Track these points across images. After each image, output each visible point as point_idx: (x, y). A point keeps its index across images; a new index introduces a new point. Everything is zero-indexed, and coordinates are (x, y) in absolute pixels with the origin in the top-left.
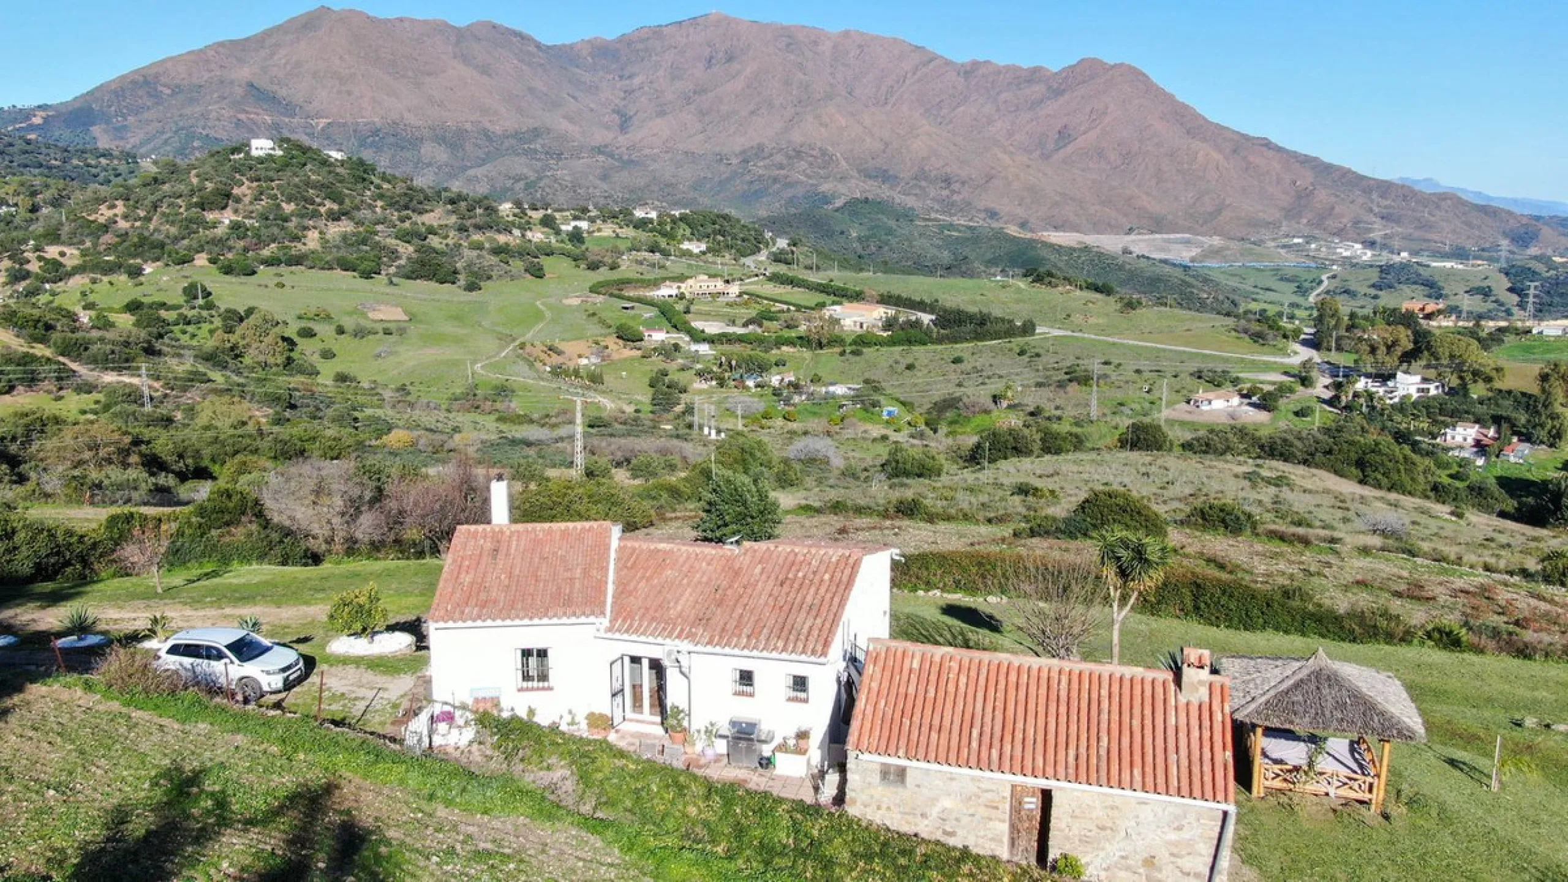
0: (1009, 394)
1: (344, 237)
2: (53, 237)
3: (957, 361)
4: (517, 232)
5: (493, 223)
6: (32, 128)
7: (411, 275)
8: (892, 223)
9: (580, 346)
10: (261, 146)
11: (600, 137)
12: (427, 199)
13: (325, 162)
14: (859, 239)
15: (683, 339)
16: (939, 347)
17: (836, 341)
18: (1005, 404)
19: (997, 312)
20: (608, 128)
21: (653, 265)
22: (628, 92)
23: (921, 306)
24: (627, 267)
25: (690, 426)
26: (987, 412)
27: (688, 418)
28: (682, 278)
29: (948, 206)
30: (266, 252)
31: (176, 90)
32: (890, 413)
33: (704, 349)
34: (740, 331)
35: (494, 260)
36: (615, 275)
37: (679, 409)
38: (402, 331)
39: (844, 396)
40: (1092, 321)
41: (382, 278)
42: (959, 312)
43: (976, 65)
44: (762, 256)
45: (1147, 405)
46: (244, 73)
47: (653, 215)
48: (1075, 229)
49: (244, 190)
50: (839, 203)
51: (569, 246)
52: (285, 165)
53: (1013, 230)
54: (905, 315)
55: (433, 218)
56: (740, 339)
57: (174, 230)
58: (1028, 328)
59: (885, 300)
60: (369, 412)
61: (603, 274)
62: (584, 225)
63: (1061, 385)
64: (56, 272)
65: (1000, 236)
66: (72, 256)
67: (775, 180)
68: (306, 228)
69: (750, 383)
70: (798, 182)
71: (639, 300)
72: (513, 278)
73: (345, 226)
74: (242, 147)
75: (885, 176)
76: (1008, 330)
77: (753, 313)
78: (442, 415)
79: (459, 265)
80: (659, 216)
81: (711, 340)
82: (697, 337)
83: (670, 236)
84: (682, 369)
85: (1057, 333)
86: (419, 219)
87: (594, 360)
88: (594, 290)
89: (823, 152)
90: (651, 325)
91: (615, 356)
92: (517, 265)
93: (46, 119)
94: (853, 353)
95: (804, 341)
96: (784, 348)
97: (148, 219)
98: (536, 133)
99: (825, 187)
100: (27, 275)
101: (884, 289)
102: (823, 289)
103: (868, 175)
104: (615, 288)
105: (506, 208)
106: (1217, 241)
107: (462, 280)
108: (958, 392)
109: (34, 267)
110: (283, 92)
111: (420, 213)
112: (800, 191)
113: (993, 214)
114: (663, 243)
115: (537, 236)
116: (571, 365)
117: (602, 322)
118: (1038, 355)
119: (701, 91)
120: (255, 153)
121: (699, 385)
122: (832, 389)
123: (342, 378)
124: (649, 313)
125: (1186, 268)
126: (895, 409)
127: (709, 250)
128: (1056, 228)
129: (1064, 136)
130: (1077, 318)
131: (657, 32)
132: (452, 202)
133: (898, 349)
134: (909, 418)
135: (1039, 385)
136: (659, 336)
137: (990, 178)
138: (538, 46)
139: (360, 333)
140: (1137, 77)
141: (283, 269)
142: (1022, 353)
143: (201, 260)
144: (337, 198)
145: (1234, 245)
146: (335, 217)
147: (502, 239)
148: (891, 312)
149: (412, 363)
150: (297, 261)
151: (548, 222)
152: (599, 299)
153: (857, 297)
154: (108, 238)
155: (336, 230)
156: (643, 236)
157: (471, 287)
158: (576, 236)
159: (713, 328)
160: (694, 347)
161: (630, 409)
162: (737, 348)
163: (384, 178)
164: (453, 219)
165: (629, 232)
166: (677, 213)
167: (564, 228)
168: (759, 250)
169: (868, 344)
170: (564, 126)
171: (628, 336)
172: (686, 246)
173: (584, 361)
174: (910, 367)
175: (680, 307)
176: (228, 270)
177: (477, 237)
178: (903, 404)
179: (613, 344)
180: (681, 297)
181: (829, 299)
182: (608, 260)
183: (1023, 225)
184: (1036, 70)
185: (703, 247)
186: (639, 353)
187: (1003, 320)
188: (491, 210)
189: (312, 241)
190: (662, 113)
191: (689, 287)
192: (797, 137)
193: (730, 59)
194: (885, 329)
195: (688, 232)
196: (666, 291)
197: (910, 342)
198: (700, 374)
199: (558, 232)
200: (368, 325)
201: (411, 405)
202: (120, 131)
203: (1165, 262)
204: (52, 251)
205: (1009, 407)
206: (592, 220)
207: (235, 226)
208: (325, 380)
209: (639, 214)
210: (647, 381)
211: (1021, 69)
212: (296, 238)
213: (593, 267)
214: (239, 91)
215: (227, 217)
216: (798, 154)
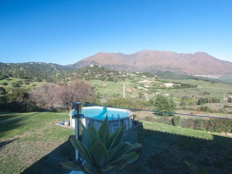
0: (195, 96)
1: (100, 76)
2: (68, 76)
3: (185, 91)
4: (121, 75)
5: (118, 74)
6: (70, 67)
7: (108, 80)
8: (171, 74)
9: (129, 89)
10: (92, 66)
11: (132, 65)
12: (110, 71)
13: (99, 67)
14: (167, 76)
15: (143, 88)
16: (182, 89)
17: (166, 88)
18: (194, 97)
19: (190, 84)
20: (133, 64)
21: (139, 79)
22: (135, 60)
23: (178, 83)
24: (135, 79)
25: (145, 100)
26: (191, 98)
27: (144, 99)
28: (143, 80)
29: (179, 72)
30: (91, 78)
31: (85, 62)
32: (175, 98)
33: (146, 89)
34: (151, 87)
35: (118, 78)
36: (134, 80)
37: (143, 97)
38: (106, 87)
39: (168, 96)
40: (207, 85)
41: (105, 81)
42: (185, 84)
43: (181, 54)
44: (154, 78)
45: (220, 98)
46: (92, 60)
47: (139, 73)
48: (198, 74)
49: (89, 71)
50: (164, 72)
51: (128, 77)
52: (94, 67)
53: (189, 75)
54: (176, 85)
55: (111, 74)
56: (151, 88)
57: (81, 75)
58: (196, 86)
59: (172, 83)
60: (101, 97)
61: (132, 80)
62: (130, 74)
63: (204, 94)
64: (68, 80)
65: (188, 75)
66: (70, 78)
67: (155, 69)
68: (96, 75)
69: (153, 94)
70: (158, 70)
71: (137, 83)
72: (121, 81)
73: (100, 75)
74: (90, 66)
75: (170, 69)
76: (193, 87)
77: (153, 85)
78: (110, 98)
79: (114, 79)
80: (140, 73)
81: (147, 88)
82: (145, 88)
83: (141, 75)
84: (143, 92)
85: (201, 87)
86: (109, 74)
87: (131, 91)
88: (131, 82)
89: (161, 66)
90: (139, 86)
91: (134, 90)
92: (121, 79)
93: (72, 66)
94: (169, 90)
95: (161, 88)
96: (158, 89)
97: (78, 74)
98: (124, 65)
99: (161, 70)
100: (65, 81)
101: (172, 81)
102: (163, 81)
103: (167, 68)
104: (134, 82)
105: (120, 72)
106: (222, 76)
107: (114, 81)
108: (186, 95)
109: (66, 80)
110: (96, 61)
111: (110, 73)
112: (158, 71)
113: (186, 73)
114: (140, 76)
115: (124, 76)
116: (128, 91)
117: (132, 86)
118: (199, 90)
119: (144, 59)
120: (91, 66)
121: (146, 94)
122: (166, 95)
123: (98, 93)
124: (138, 85)
125: (217, 79)
126: (176, 98)
127: (146, 77)
128: (195, 74)
129: (195, 62)
130: (204, 85)
131: (139, 52)
132: (113, 72)
133: (175, 89)
134: (178, 99)
135: (200, 94)
136: (140, 88)
137: (185, 68)
138: (125, 55)
139: (101, 87)
140: (206, 54)
141: (93, 80)
142: (196, 90)
143: (84, 79)
144: (100, 71)
145: (225, 76)
146: (99, 74)
147: (119, 76)
148: (174, 84)
149: (107, 91)
150: (94, 79)
151: (125, 74)
152: (132, 83)
153: (168, 82)
154: (74, 76)
155: (99, 75)
156: (138, 75)
157: (115, 82)
158: (129, 76)
159: (147, 87)
160: (145, 89)
161: (136, 97)
162: (151, 89)
163: (105, 69)
164: (113, 74)
165: (136, 75)
166: (142, 72)
167: (127, 75)
168: (153, 77)
169: (170, 89)
170: (128, 64)
171: (136, 88)
172: (143, 76)
173: (129, 91)
174: (177, 92)
175: (143, 84)
176: (87, 80)
177: (116, 76)
178: (177, 97)
179: (133, 89)
180: (143, 83)
181: (164, 83)
182: (133, 78)
183: (190, 74)
184: (190, 54)
185: (145, 77)
186: (137, 90)
187: (192, 85)
188: (118, 73)
189: (96, 76)
190: (140, 62)
191: (144, 81)
192: (157, 64)
193: (148, 55)
194: (173, 86)
195: (143, 75)
196: (141, 82)
197: (177, 88)
198: (146, 92)
199: (126, 75)
200: (102, 86)
201: (106, 96)
202: (79, 67)
203: (213, 79)
204: (68, 78)
205: (195, 98)
206: (131, 74)
207: (88, 75)
208: (96, 93)
209: (137, 73)
210: (138, 93)
211: (188, 54)
212: (95, 76)
213: (131, 79)
214: (91, 62)
215: (87, 74)
216: (158, 66)
